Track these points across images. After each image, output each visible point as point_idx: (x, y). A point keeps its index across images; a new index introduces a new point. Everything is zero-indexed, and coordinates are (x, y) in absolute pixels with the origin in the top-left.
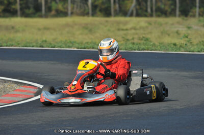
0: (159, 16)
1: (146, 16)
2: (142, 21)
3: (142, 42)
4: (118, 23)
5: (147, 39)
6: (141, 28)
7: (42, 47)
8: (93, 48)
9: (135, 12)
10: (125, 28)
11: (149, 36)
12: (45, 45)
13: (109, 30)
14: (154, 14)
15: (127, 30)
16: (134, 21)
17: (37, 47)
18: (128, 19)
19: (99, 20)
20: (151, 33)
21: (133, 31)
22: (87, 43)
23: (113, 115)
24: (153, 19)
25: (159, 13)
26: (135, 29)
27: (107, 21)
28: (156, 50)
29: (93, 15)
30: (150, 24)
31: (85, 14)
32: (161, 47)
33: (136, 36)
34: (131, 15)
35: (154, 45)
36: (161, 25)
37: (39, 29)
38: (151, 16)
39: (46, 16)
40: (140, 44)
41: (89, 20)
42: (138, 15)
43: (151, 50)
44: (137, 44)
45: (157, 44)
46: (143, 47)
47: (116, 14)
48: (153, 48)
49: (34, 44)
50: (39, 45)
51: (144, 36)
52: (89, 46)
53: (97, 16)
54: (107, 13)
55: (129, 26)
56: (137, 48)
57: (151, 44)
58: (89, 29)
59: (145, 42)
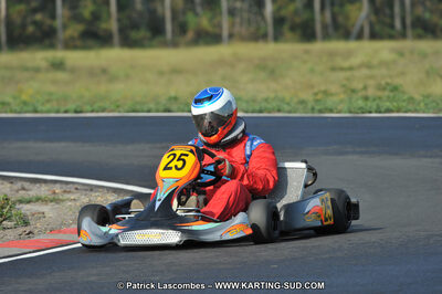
0: (420, 37)
1: (391, 37)
2: (384, 49)
3: (386, 94)
4: (332, 54)
5: (395, 89)
6: (383, 64)
7: (169, 111)
8: (279, 111)
9: (367, 31)
10: (346, 64)
11: (398, 81)
12: (174, 107)
13: (312, 71)
14: (409, 32)
15: (351, 69)
16: (365, 50)
17: (157, 111)
18: (352, 45)
19: (290, 48)
20: (403, 74)
21: (365, 71)
22: (266, 100)
24: (407, 44)
25: (420, 31)
26: (368, 66)
27: (307, 52)
28: (415, 111)
29: (277, 38)
30: (401, 54)
31: (258, 37)
32: (426, 105)
33: (371, 83)
34: (359, 37)
35: (411, 99)
36: (424, 56)
37: (161, 73)
38: (403, 36)
39: (175, 45)
40: (380, 98)
41: (268, 49)
42: (374, 36)
43: (406, 112)
44: (374, 100)
45: (417, 97)
46: (388, 104)
47: (326, 37)
48: (410, 107)
49: (152, 106)
50: (162, 108)
51: (389, 81)
52: (269, 106)
53: (286, 41)
54: (307, 33)
55: (355, 61)
56: (375, 107)
57: (405, 97)
58: (269, 70)
59: (392, 94)
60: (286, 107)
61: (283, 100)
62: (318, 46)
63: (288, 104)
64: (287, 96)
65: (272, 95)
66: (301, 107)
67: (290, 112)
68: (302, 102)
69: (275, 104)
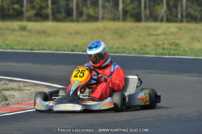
0: (189, 22)
1: (176, 21)
2: (173, 27)
3: (173, 47)
4: (148, 28)
5: (177, 45)
6: (171, 33)
7: (74, 51)
8: (124, 53)
9: (165, 18)
10: (155, 33)
11: (178, 42)
12: (76, 49)
13: (139, 35)
14: (184, 19)
15: (157, 35)
16: (164, 27)
17: (68, 51)
18: (158, 24)
19: (130, 25)
20: (181, 38)
21: (163, 37)
22: (118, 48)
24: (184, 25)
25: (190, 19)
26: (165, 34)
27: (137, 27)
28: (186, 55)
29: (124, 20)
30: (180, 29)
31: (115, 19)
32: (191, 53)
33: (166, 42)
34: (162, 21)
35: (184, 50)
36: (191, 30)
37: (70, 34)
38: (182, 21)
39: (77, 21)
40: (170, 49)
41: (119, 25)
42: (168, 21)
43: (181, 56)
44: (167, 50)
45: (187, 49)
46: (173, 52)
47: (147, 20)
48: (184, 54)
49: (65, 48)
50: (70, 50)
51: (174, 41)
52: (119, 51)
53: (128, 21)
54: (138, 18)
55: (159, 32)
56: (167, 53)
57: (182, 49)
58: (120, 34)
59: (175, 47)
60: (127, 51)
61: (125, 48)
62: (143, 24)
63: (128, 50)
64: (128, 46)
65: (121, 46)
66: (134, 51)
67: (128, 54)
68: (134, 49)
69: (122, 50)
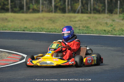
0: (95, 13)
1: (87, 13)
2: (85, 16)
3: (85, 29)
4: (70, 17)
5: (88, 27)
6: (84, 20)
7: (24, 31)
8: (55, 32)
9: (80, 11)
10: (74, 20)
11: (89, 25)
12: (26, 30)
13: (65, 21)
14: (92, 12)
15: (76, 21)
16: (79, 16)
17: (21, 31)
18: (76, 15)
19: (58, 15)
20: (90, 23)
21: (79, 22)
22: (52, 29)
23: (67, 73)
24: (92, 15)
25: (95, 12)
27: (63, 16)
28: (93, 34)
29: (55, 12)
30: (90, 18)
31: (50, 11)
32: (96, 32)
33: (81, 25)
34: (78, 12)
35: (92, 30)
36: (96, 18)
37: (22, 20)
38: (90, 13)
39: (27, 12)
42: (82, 12)
43: (90, 34)
44: (82, 30)
45: (94, 30)
46: (85, 32)
47: (69, 12)
48: (92, 33)
49: (19, 29)
50: (22, 30)
51: (86, 25)
53: (58, 13)
54: (63, 11)
55: (77, 19)
56: (82, 32)
58: (53, 21)
59: (87, 29)
61: (56, 29)
62: (66, 15)
63: (58, 30)
64: (57, 28)
67: (58, 33)
69: (54, 30)
